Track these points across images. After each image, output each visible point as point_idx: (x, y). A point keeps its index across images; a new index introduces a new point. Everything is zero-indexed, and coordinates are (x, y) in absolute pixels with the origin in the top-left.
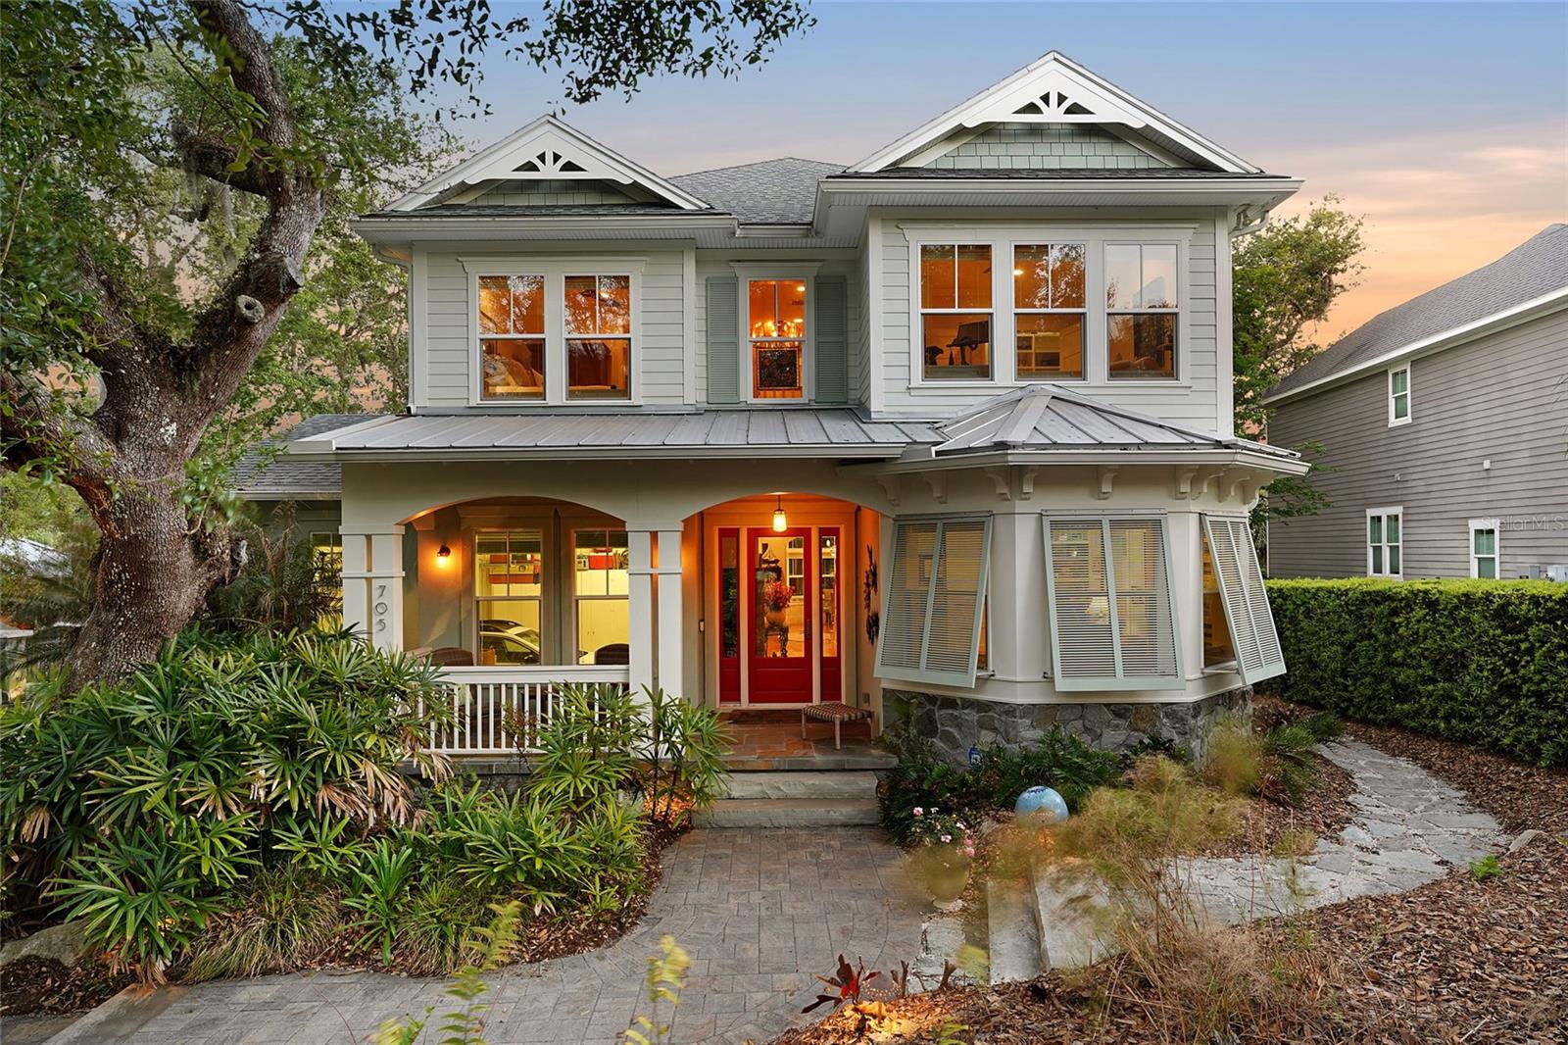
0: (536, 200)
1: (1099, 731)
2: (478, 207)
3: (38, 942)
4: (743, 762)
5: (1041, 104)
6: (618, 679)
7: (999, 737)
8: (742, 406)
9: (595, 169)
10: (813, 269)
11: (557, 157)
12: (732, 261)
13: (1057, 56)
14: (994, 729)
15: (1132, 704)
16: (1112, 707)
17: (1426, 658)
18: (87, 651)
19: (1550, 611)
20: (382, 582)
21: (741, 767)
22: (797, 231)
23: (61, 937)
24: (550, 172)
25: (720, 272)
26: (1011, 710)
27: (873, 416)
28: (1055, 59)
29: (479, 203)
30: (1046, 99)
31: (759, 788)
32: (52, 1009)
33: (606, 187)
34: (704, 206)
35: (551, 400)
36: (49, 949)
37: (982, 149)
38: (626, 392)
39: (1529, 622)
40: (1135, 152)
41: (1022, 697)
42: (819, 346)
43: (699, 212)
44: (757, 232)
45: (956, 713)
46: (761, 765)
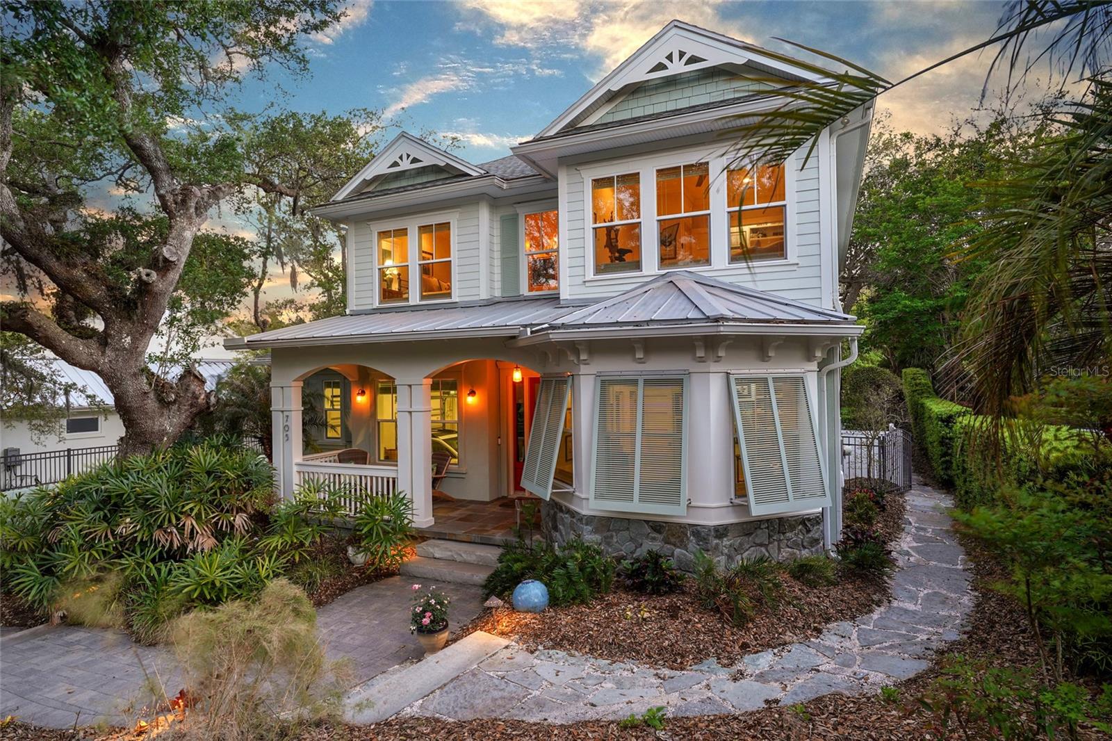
0: (404, 183)
1: (640, 541)
2: (378, 191)
4: (455, 535)
5: (667, 62)
6: (392, 475)
8: (521, 298)
9: (427, 160)
11: (408, 156)
12: (515, 203)
13: (676, 23)
14: (574, 531)
15: (666, 523)
16: (650, 524)
20: (287, 413)
21: (454, 538)
24: (406, 165)
25: (508, 211)
27: (562, 302)
28: (676, 26)
29: (378, 189)
30: (670, 57)
31: (450, 553)
33: (435, 169)
34: (483, 172)
35: (411, 303)
37: (633, 104)
38: (449, 295)
43: (481, 177)
44: (515, 184)
45: (563, 516)
46: (464, 538)
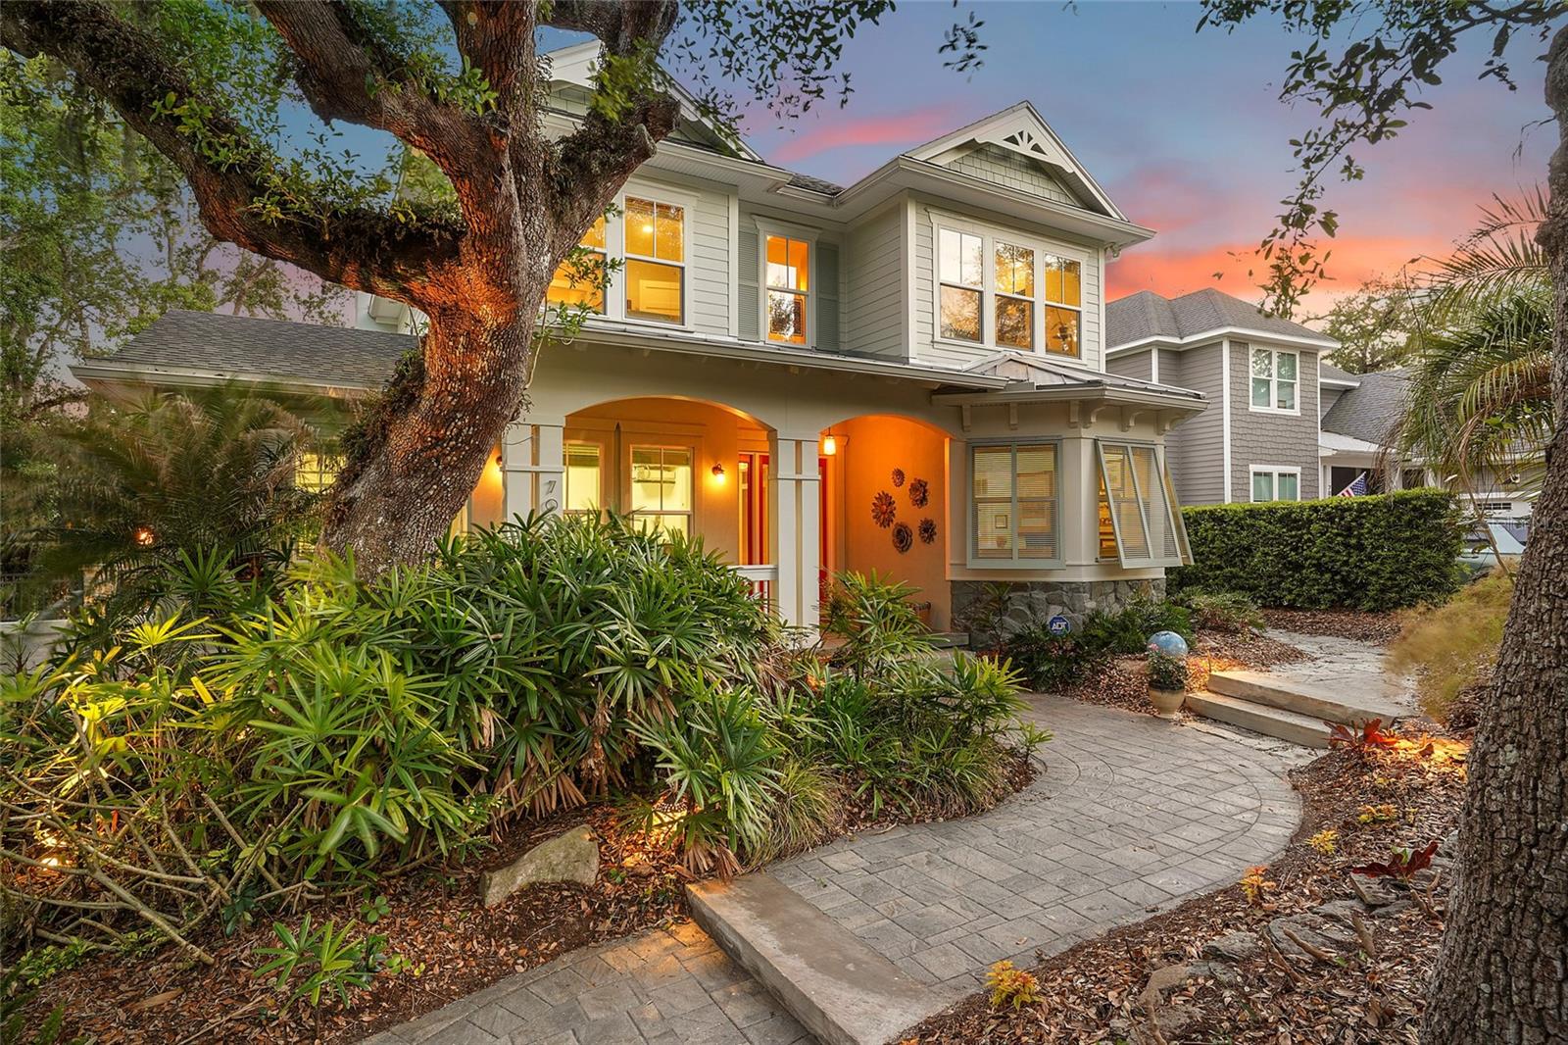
3: (533, 866)
5: (1018, 138)
6: (768, 577)
7: (1066, 609)
10: (815, 235)
12: (754, 214)
14: (1062, 604)
15: (1138, 580)
16: (1130, 583)
17: (1214, 554)
18: (372, 528)
19: (1328, 514)
20: (552, 477)
22: (822, 198)
23: (562, 855)
26: (1075, 588)
27: (911, 360)
30: (1021, 135)
32: (610, 932)
35: (611, 316)
36: (553, 871)
38: (677, 320)
39: (1310, 522)
40: (1058, 190)
41: (1086, 577)
42: (820, 301)
45: (1025, 594)
